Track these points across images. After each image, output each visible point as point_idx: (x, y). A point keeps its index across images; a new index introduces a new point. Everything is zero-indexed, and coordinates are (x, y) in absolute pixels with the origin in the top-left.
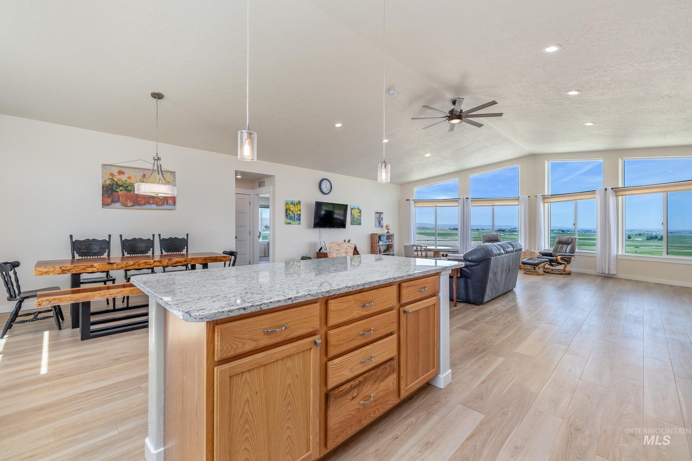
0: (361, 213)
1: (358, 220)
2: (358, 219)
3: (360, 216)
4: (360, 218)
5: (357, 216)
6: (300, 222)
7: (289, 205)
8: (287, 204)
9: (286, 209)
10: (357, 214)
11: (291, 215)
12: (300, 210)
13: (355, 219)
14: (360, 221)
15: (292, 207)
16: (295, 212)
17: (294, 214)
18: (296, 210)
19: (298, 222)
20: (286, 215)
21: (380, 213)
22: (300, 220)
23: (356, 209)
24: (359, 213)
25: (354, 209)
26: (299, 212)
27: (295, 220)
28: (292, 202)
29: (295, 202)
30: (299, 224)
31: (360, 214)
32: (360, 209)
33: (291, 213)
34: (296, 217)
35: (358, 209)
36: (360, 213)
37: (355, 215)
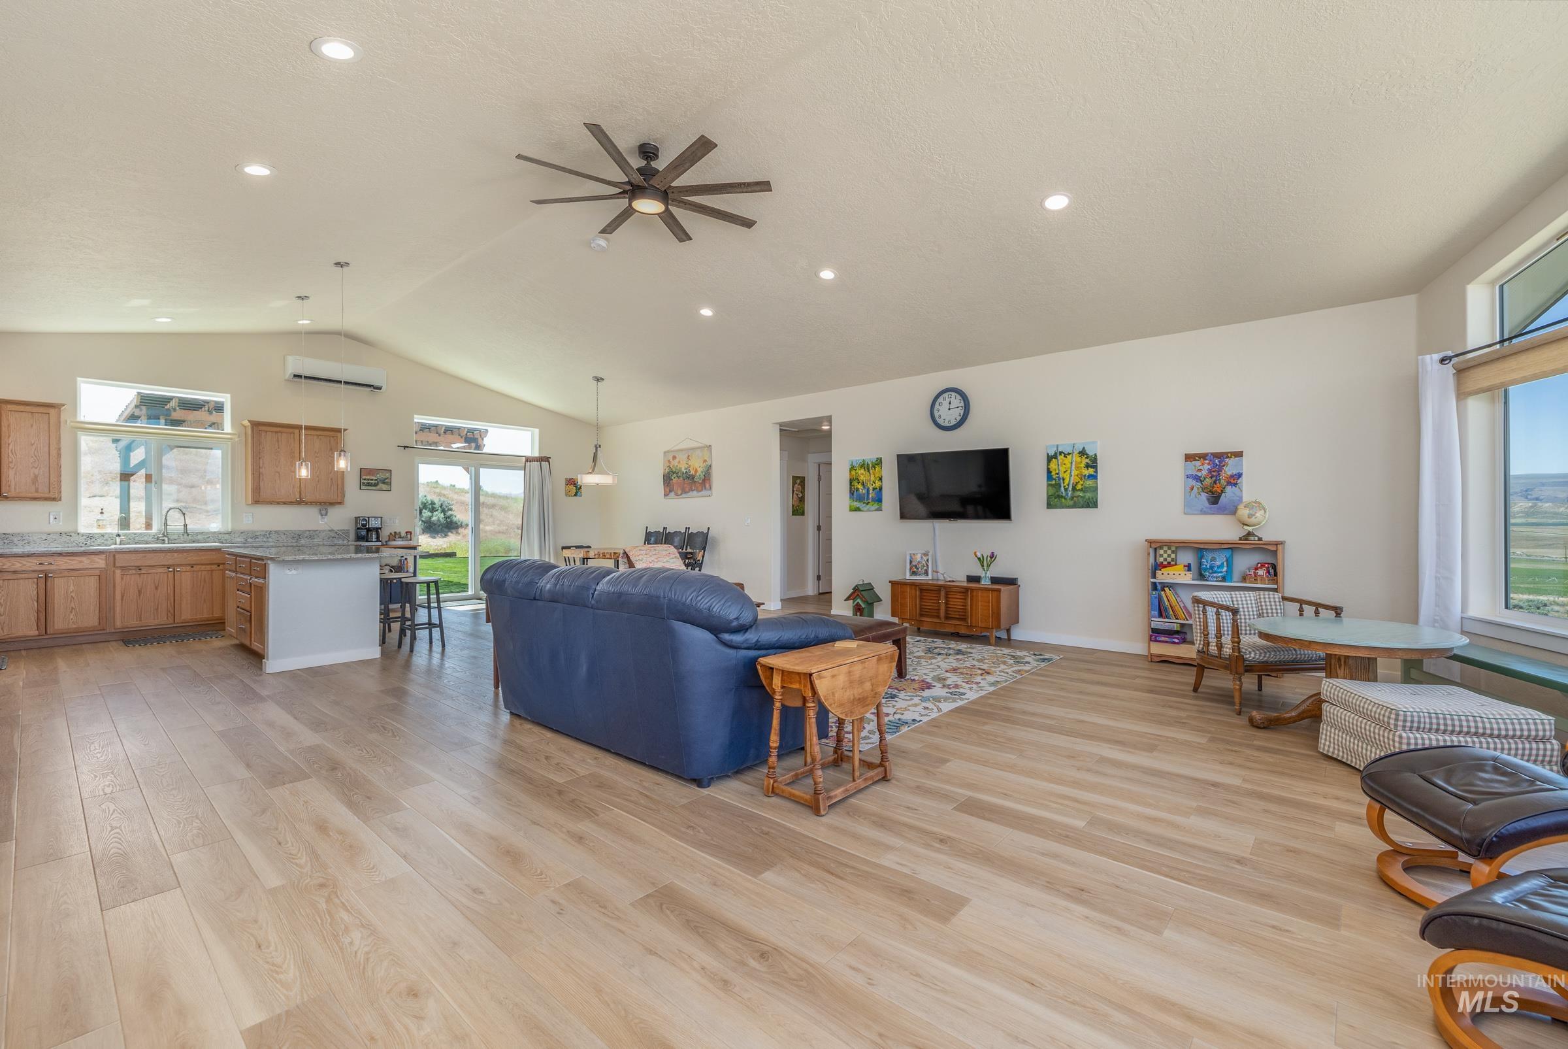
0: (1095, 467)
1: (1081, 490)
2: (1079, 487)
3: (1094, 477)
4: (1090, 483)
5: (1074, 479)
6: (881, 506)
7: (856, 470)
8: (852, 468)
9: (850, 480)
10: (1074, 472)
11: (861, 490)
12: (881, 479)
13: (1066, 490)
14: (1088, 495)
15: (862, 474)
16: (868, 485)
17: (868, 490)
18: (872, 478)
19: (876, 506)
20: (850, 492)
21: (1221, 456)
22: (880, 500)
23: (1069, 457)
24: (1087, 466)
25: (1061, 457)
26: (878, 484)
27: (869, 503)
28: (864, 464)
29: (869, 463)
30: (880, 509)
31: (1091, 471)
32: (1091, 453)
33: (860, 486)
34: (870, 496)
35: (1083, 453)
36: (1093, 463)
37: (1067, 476)
